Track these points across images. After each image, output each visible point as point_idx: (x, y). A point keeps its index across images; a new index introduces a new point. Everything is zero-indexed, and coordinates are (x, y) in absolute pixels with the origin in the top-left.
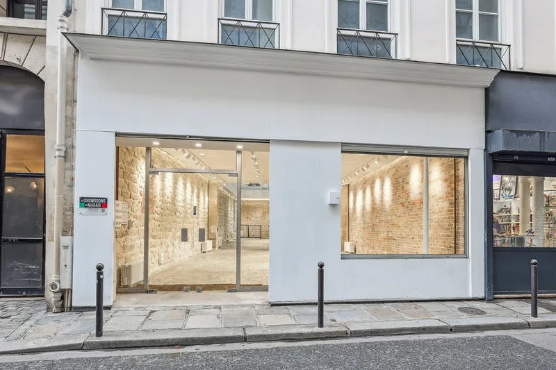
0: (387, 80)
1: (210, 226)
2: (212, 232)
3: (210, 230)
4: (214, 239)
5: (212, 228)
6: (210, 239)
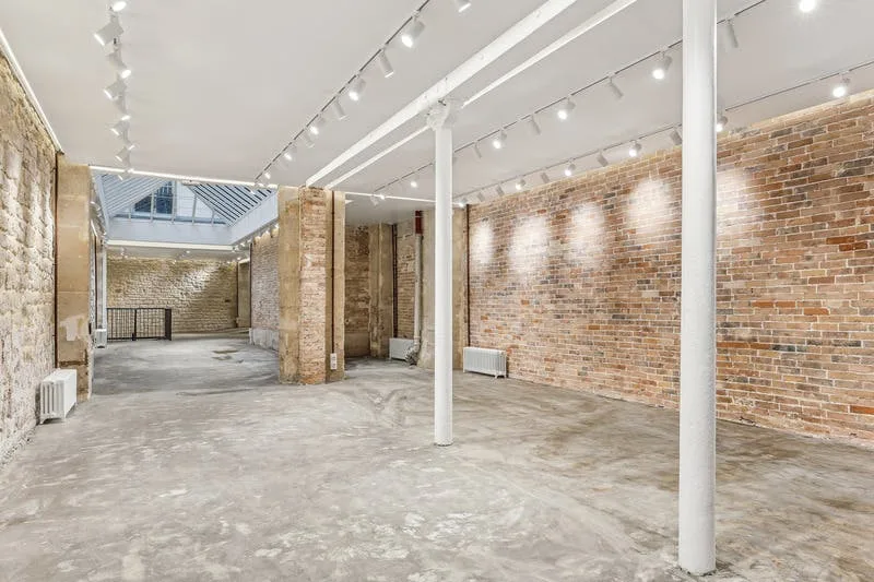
1: (62, 318)
2: (70, 337)
3: (62, 331)
4: (78, 363)
5: (69, 323)
6: (66, 364)
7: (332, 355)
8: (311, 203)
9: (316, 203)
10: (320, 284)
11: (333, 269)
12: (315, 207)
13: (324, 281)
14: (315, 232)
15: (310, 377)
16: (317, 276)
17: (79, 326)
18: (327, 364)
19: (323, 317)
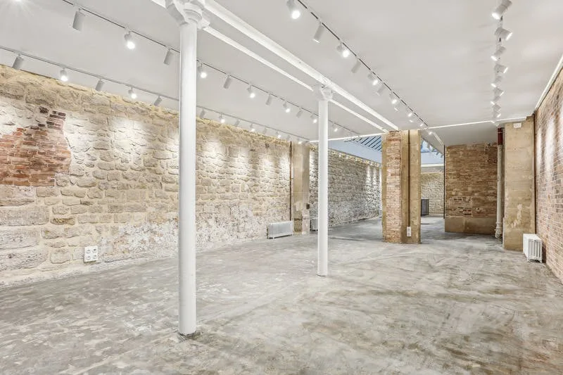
1: (295, 202)
2: (297, 210)
3: (295, 207)
4: (299, 220)
5: (297, 204)
6: (295, 220)
7: (408, 228)
8: (390, 140)
9: (394, 140)
10: (396, 186)
11: (409, 177)
12: (393, 142)
13: (398, 184)
14: (393, 156)
15: (390, 238)
16: (394, 182)
17: (300, 206)
18: (404, 233)
19: (398, 205)
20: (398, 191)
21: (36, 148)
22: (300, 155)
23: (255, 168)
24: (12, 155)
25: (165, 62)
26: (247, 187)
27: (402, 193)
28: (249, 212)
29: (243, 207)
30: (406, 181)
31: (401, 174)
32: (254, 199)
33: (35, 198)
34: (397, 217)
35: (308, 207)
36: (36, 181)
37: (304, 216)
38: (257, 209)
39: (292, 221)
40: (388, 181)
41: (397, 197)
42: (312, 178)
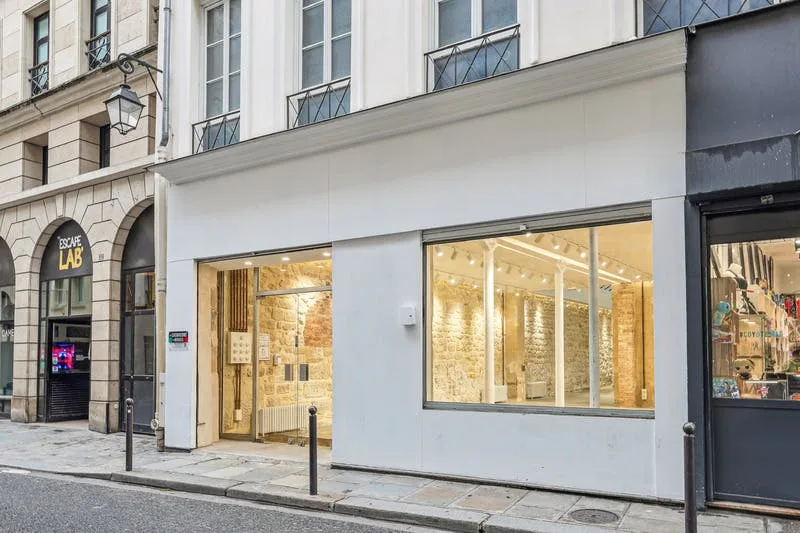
0: (497, 112)
1: (508, 363)
2: (511, 372)
3: (508, 369)
4: (513, 384)
5: (511, 365)
6: (508, 384)
7: (643, 390)
8: (621, 293)
9: (625, 292)
10: (629, 344)
11: (643, 333)
12: (624, 295)
13: (631, 341)
14: (624, 310)
15: (623, 402)
16: (626, 339)
17: (514, 367)
18: (638, 395)
19: (631, 364)
20: (631, 349)
21: (324, 316)
22: (514, 307)
23: (469, 324)
24: (314, 322)
25: (453, 258)
26: (461, 346)
27: (635, 351)
28: (464, 373)
29: (459, 367)
30: (640, 337)
31: (634, 331)
32: (468, 358)
33: (323, 357)
34: (631, 378)
35: (523, 369)
36: (324, 343)
37: (519, 379)
38: (471, 370)
39: (506, 386)
40: (620, 338)
41: (630, 357)
42: (527, 335)
